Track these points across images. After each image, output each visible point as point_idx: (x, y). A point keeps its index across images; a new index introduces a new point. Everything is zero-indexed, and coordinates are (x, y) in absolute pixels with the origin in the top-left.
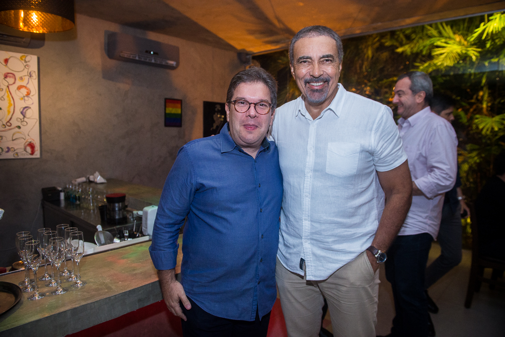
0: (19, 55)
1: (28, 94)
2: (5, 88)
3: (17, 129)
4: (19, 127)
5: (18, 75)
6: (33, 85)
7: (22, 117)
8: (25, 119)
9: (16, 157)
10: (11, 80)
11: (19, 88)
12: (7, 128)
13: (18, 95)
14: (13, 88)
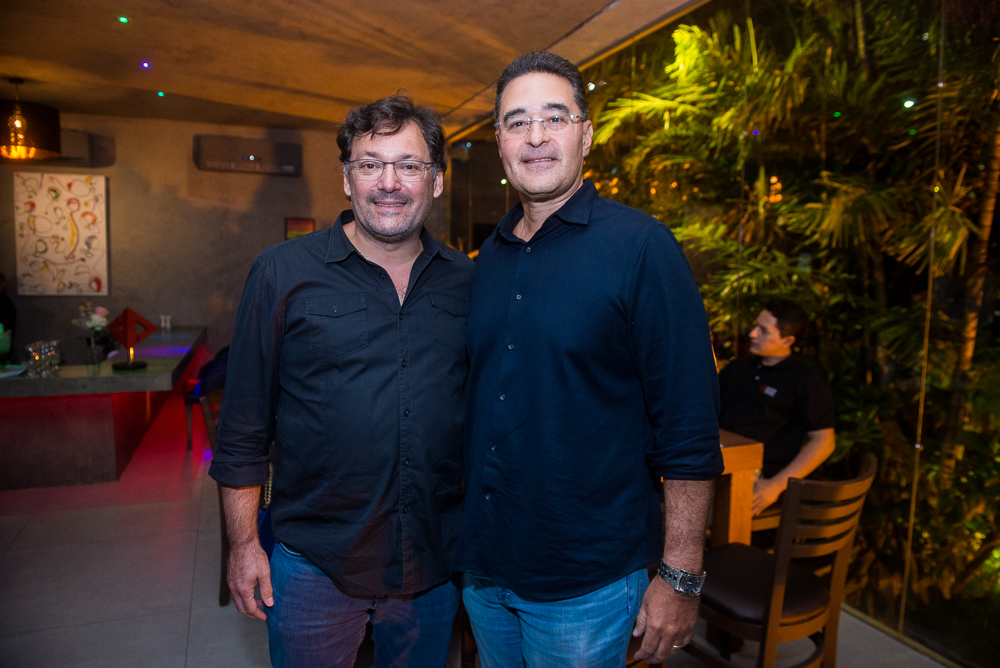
0: (83, 178)
1: (94, 221)
2: (67, 215)
3: (81, 263)
4: (83, 260)
5: (82, 201)
6: (100, 211)
7: (86, 247)
8: (91, 251)
9: (80, 294)
10: (74, 207)
11: (84, 215)
12: (70, 260)
13: (82, 223)
14: (77, 216)
